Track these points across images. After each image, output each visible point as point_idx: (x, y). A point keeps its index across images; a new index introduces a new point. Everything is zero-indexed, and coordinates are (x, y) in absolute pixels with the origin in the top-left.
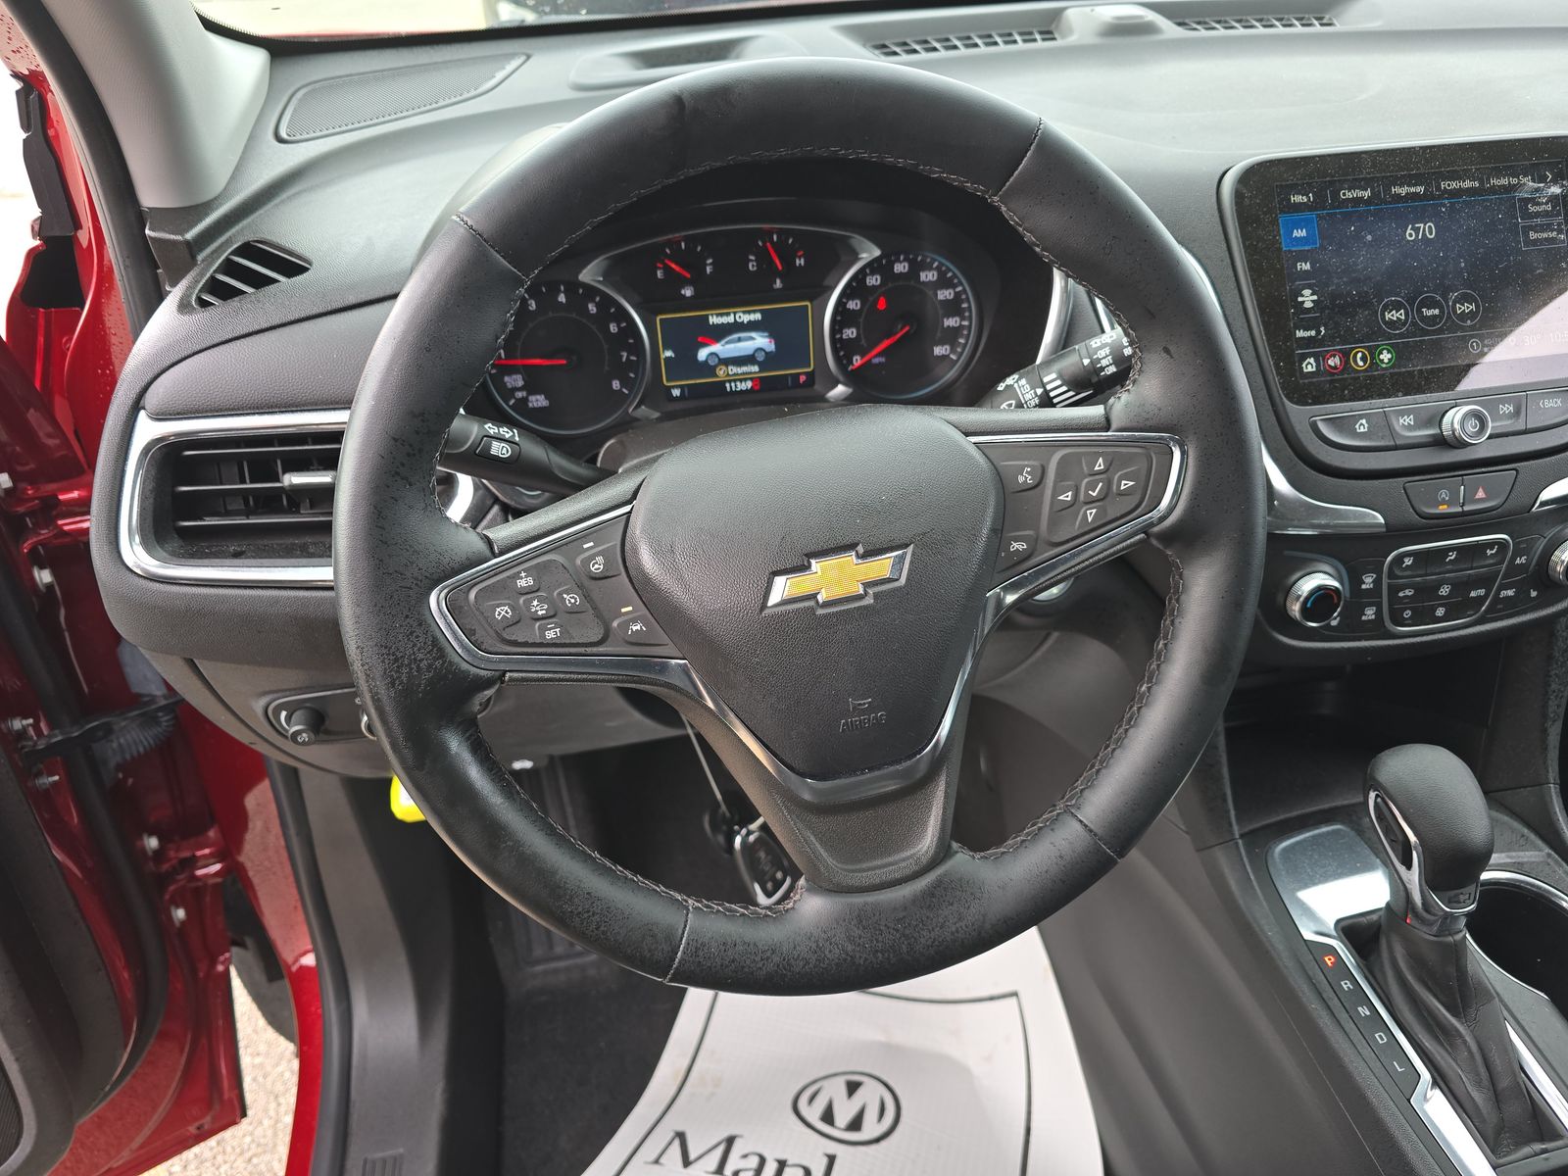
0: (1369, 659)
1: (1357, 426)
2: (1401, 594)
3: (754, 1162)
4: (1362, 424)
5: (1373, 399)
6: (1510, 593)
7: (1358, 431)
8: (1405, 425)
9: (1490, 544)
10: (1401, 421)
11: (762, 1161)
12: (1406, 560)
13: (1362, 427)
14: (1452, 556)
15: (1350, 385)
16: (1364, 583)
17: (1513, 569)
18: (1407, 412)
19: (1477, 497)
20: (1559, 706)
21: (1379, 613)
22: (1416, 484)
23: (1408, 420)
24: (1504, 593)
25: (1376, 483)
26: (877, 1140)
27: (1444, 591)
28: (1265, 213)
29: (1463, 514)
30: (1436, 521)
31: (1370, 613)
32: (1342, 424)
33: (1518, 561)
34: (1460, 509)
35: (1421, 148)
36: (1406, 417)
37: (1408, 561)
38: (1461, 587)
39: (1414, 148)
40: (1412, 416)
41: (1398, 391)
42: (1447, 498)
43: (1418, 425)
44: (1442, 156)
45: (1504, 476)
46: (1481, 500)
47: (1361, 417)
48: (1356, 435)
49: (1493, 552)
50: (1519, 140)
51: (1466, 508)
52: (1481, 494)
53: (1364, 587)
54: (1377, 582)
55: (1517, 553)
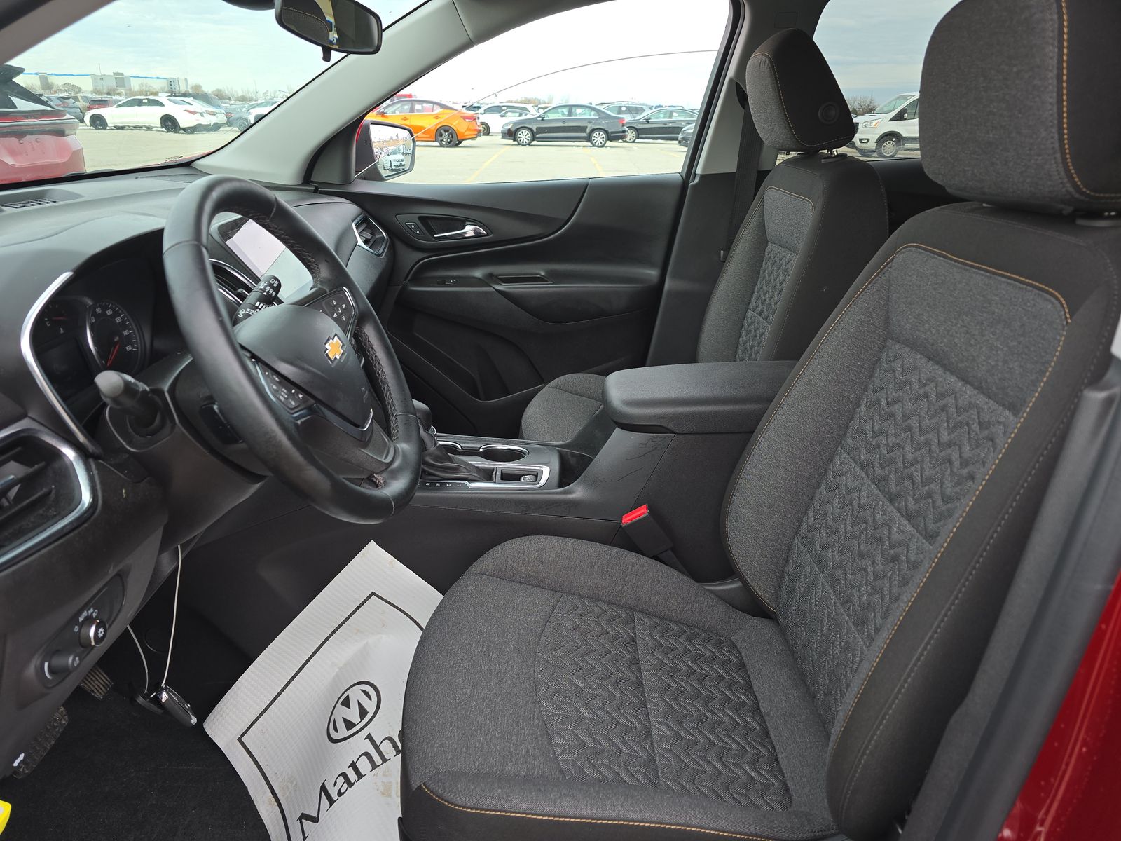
3: (341, 779)
11: (344, 775)
26: (378, 707)
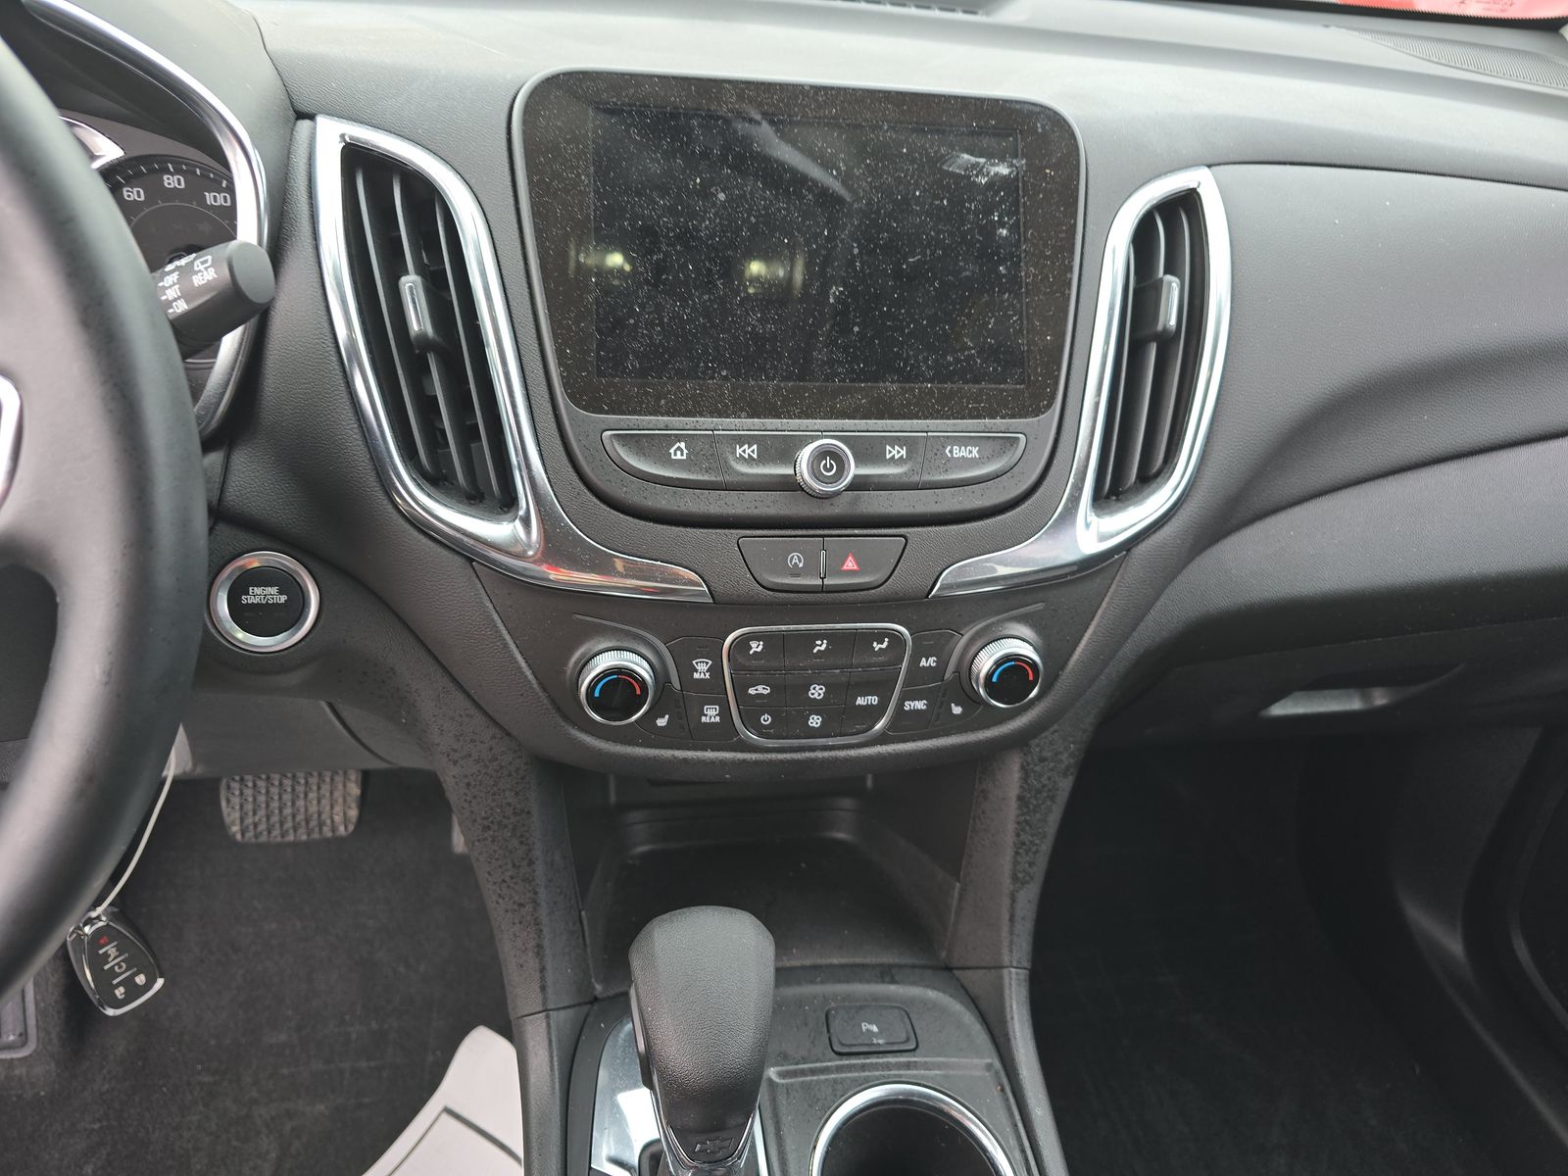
0: (727, 776)
1: (672, 451)
2: (752, 691)
4: (679, 448)
5: (702, 415)
6: (920, 705)
7: (673, 457)
8: (745, 460)
9: (880, 636)
10: (739, 451)
12: (754, 644)
13: (679, 452)
14: (822, 646)
15: (669, 392)
16: (697, 671)
17: (916, 673)
18: (749, 440)
19: (845, 567)
20: (1031, 864)
21: (725, 712)
22: (757, 543)
23: (750, 450)
24: (909, 705)
25: (699, 532)
27: (817, 692)
28: (568, 142)
29: (823, 590)
30: (785, 595)
31: (711, 714)
32: (654, 445)
33: (923, 663)
34: (820, 582)
35: (812, 87)
36: (746, 446)
37: (756, 647)
38: (841, 692)
39: (802, 86)
40: (755, 447)
41: (742, 410)
42: (801, 565)
43: (763, 458)
44: (843, 102)
45: (887, 544)
46: (852, 573)
47: (679, 438)
48: (667, 461)
49: (884, 646)
50: (956, 98)
51: (826, 582)
52: (850, 564)
53: (696, 676)
54: (716, 670)
55: (919, 653)
